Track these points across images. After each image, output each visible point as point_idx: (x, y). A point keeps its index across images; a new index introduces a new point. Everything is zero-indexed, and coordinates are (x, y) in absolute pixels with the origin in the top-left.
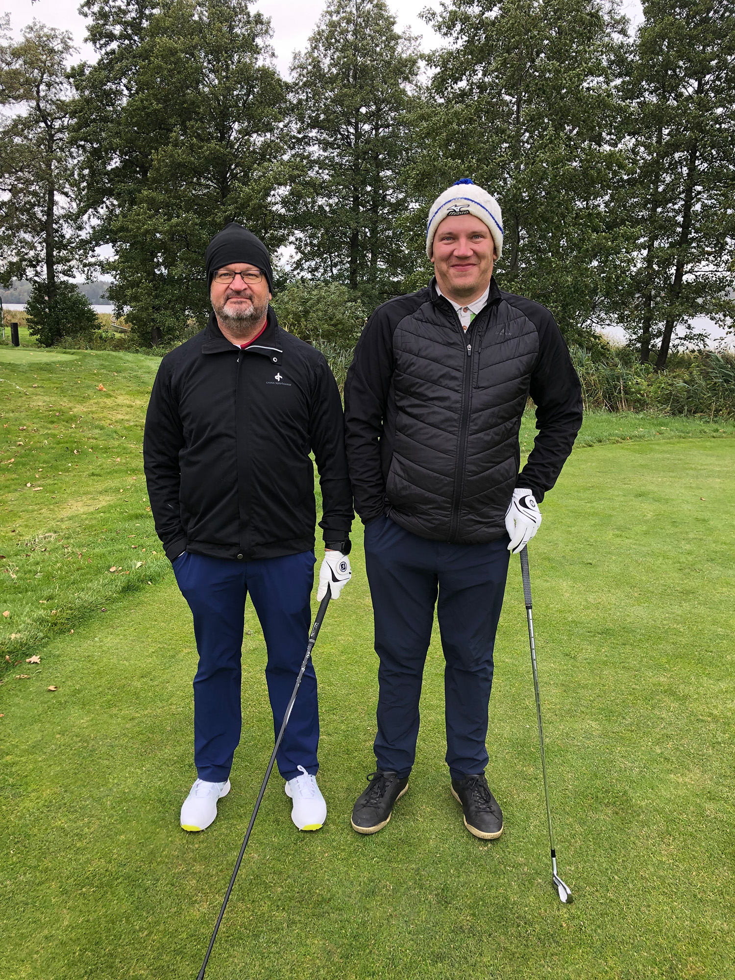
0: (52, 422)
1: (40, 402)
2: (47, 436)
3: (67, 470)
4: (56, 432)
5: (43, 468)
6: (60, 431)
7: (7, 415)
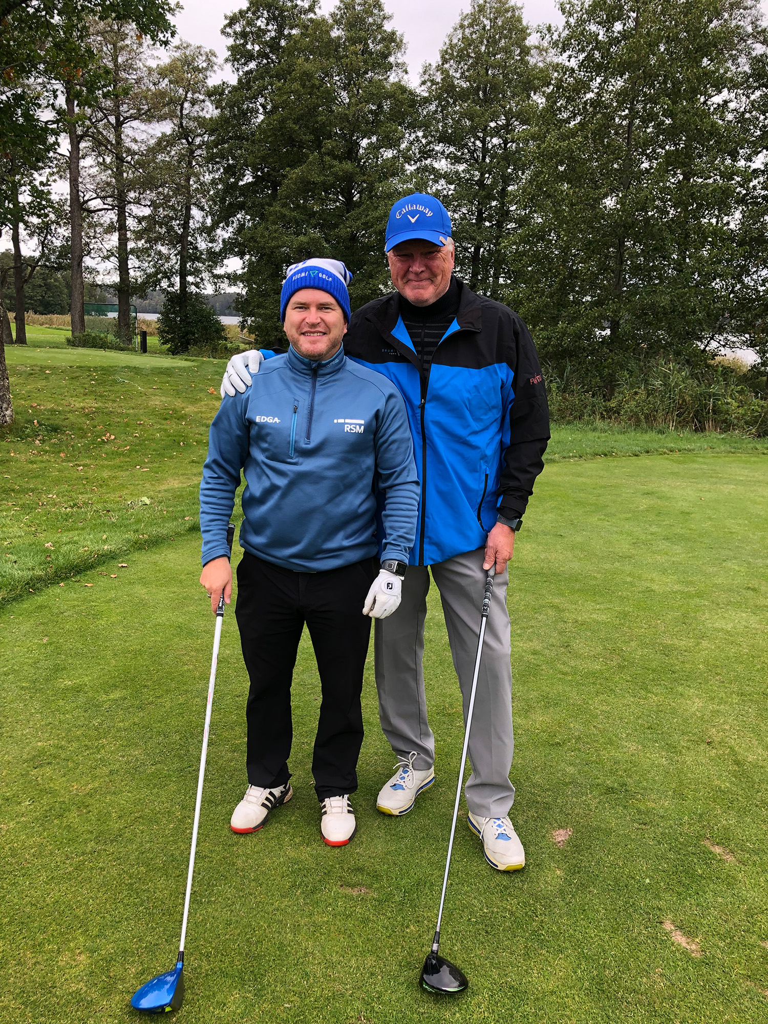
0: (166, 419)
1: (157, 402)
2: (159, 430)
3: (171, 457)
4: (168, 427)
5: (152, 454)
6: (172, 427)
7: (128, 411)
